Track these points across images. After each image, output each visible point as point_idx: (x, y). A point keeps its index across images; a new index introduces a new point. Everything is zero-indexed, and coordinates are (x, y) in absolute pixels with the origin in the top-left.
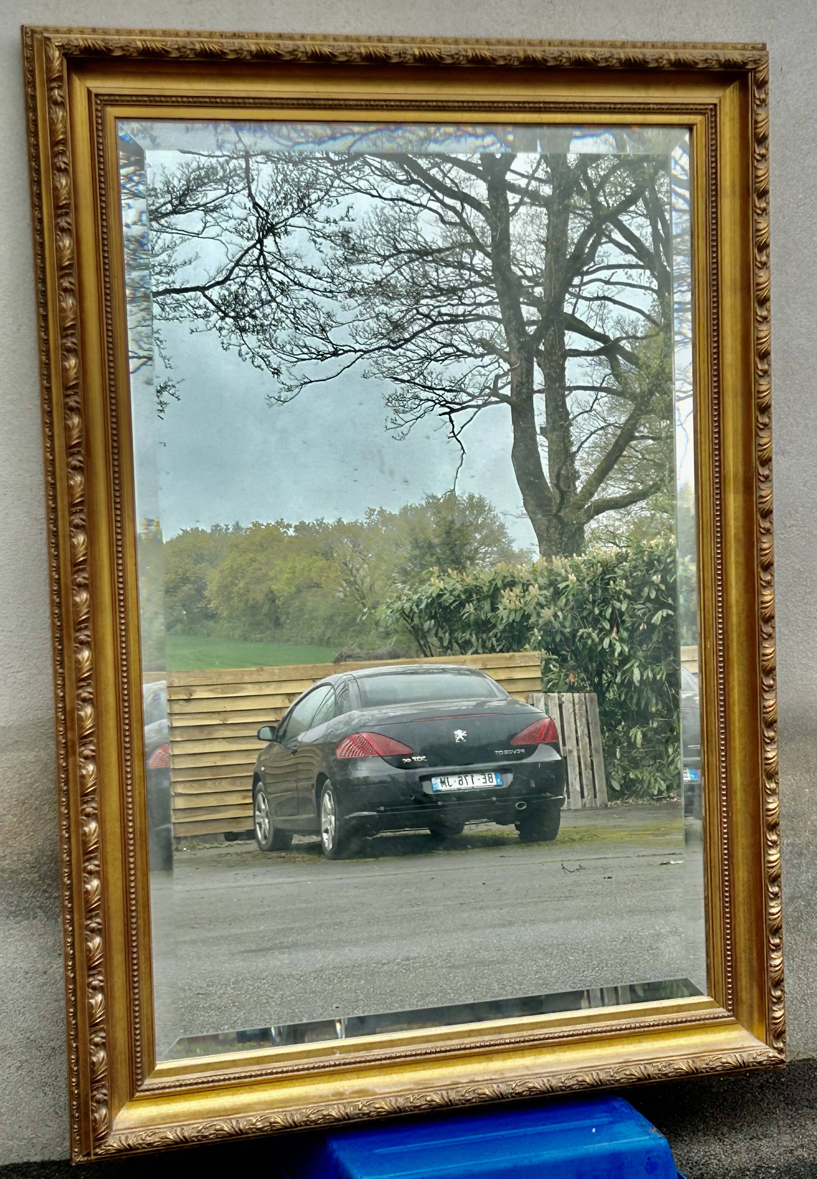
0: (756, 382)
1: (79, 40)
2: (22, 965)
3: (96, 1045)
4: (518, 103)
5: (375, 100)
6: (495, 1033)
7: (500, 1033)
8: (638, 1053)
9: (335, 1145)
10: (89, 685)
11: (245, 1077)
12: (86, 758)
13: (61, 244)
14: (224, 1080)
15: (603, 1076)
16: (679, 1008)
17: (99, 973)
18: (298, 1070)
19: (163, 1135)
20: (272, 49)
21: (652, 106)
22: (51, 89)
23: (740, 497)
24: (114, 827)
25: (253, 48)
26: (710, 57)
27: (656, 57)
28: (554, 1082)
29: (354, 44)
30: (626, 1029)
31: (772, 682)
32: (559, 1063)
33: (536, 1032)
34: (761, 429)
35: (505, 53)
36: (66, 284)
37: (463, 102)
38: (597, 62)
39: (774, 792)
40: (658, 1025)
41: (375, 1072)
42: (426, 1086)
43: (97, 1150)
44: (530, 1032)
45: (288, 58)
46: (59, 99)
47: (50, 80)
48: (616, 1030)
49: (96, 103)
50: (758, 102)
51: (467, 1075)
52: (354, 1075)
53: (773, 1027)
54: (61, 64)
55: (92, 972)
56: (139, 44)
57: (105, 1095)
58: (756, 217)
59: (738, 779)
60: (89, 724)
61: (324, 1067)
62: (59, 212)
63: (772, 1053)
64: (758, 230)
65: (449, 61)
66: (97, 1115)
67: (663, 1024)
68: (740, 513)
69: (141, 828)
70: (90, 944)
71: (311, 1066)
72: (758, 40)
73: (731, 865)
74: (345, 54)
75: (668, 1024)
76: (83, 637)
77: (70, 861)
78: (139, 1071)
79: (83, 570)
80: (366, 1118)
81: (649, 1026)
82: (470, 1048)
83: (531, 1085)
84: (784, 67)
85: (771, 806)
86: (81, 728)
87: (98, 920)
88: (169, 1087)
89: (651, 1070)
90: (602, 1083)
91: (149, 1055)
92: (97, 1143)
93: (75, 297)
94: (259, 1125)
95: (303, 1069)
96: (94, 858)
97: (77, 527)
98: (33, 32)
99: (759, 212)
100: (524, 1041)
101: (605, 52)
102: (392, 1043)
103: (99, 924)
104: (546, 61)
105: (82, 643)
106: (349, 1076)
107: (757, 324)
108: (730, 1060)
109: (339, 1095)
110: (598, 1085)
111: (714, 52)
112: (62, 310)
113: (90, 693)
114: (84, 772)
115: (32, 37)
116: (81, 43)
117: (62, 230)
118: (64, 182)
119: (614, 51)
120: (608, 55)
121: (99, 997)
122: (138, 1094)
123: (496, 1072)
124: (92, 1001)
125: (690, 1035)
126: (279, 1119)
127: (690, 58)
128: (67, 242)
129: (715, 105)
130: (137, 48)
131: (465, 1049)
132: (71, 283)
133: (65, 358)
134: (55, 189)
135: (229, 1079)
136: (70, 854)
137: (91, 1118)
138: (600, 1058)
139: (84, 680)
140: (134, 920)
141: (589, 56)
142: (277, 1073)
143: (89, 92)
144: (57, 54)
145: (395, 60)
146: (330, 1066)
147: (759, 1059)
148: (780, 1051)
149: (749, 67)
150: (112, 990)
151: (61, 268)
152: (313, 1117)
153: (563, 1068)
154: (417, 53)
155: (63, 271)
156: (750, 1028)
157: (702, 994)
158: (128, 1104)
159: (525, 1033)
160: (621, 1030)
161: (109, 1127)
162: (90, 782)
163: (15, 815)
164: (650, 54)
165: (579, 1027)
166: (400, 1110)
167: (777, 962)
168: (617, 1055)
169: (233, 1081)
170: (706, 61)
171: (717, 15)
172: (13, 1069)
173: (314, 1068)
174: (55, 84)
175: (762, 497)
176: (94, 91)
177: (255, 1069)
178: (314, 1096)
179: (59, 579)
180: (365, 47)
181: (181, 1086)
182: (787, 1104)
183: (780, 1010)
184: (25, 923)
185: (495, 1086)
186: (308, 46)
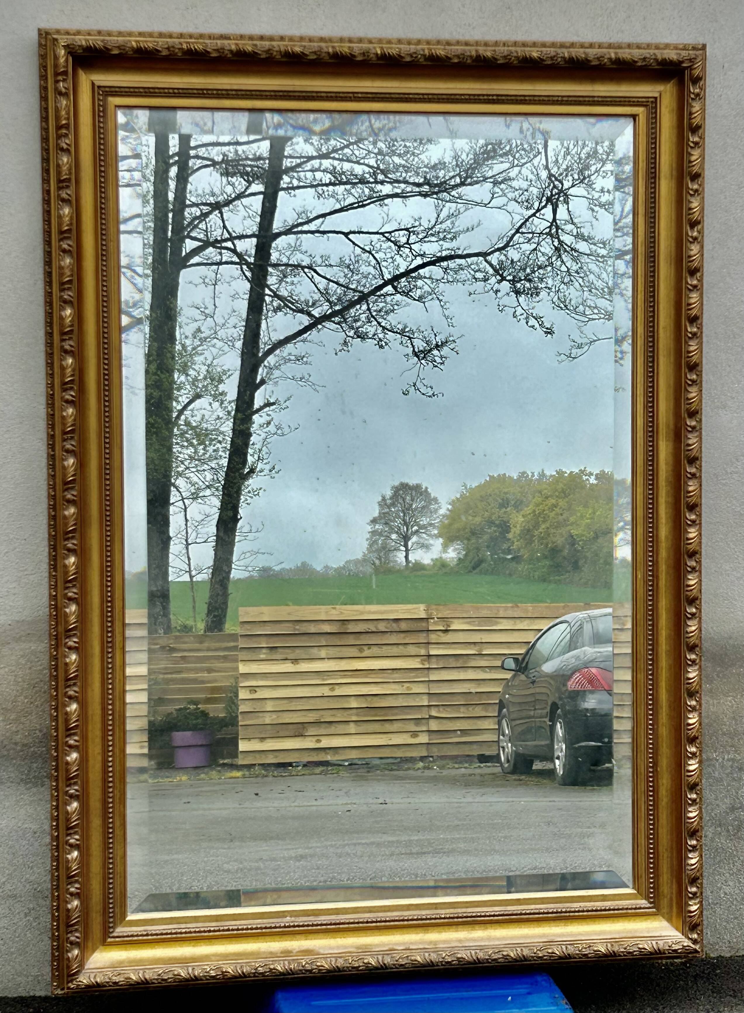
0: (686, 342)
1: (81, 40)
2: (31, 825)
3: (72, 894)
4: (474, 95)
5: (343, 93)
6: (431, 909)
7: (436, 909)
8: (562, 935)
9: (280, 996)
10: (74, 586)
11: (205, 932)
12: (70, 648)
13: (61, 212)
14: (186, 933)
15: (526, 952)
16: (604, 898)
17: (75, 833)
18: (252, 929)
19: (126, 976)
20: (249, 48)
21: (596, 99)
22: (57, 82)
23: (671, 445)
24: (95, 709)
25: (233, 47)
26: (648, 56)
27: (599, 55)
28: (481, 955)
29: (323, 45)
30: (552, 913)
31: (694, 610)
32: (489, 939)
33: (470, 910)
34: (689, 385)
35: (459, 52)
36: (65, 246)
37: (423, 94)
38: (543, 60)
39: (694, 709)
40: (583, 911)
41: (321, 935)
42: (366, 949)
43: (70, 984)
44: (464, 910)
45: (264, 56)
46: (64, 90)
47: (56, 74)
48: (544, 913)
49: (99, 94)
50: (692, 96)
51: (404, 944)
52: (303, 936)
53: (688, 919)
54: (67, 61)
55: (69, 832)
56: (134, 44)
57: (77, 937)
58: (689, 197)
59: (664, 696)
60: (73, 619)
61: (275, 927)
62: (61, 185)
63: (687, 943)
64: (690, 209)
65: (408, 59)
66: (70, 955)
67: (588, 911)
68: (671, 460)
69: (120, 712)
70: (69, 808)
71: (264, 926)
72: (701, 40)
73: (656, 772)
74: (315, 53)
75: (592, 911)
76: (70, 545)
77: (57, 736)
78: (111, 920)
79: (72, 488)
80: (308, 975)
81: (575, 912)
82: (408, 920)
83: (459, 956)
84: (726, 65)
85: (691, 721)
86: (67, 622)
87: (76, 788)
88: (137, 936)
89: (571, 950)
90: (525, 959)
91: (121, 906)
92: (70, 979)
93: (72, 257)
94: (213, 973)
95: (257, 928)
96: (74, 734)
97: (68, 451)
98: (47, 33)
99: (691, 192)
100: (457, 918)
101: (552, 51)
102: (337, 911)
103: (76, 790)
104: (496, 59)
105: (69, 550)
106: (298, 936)
107: (688, 292)
108: (646, 947)
109: (287, 953)
110: (522, 961)
111: (652, 52)
112: (61, 268)
113: (75, 593)
114: (68, 660)
115: (46, 38)
116: (84, 43)
117: (63, 200)
118: (65, 160)
119: (559, 51)
120: (553, 54)
121: (75, 854)
122: (109, 940)
123: (431, 942)
124: (69, 857)
125: (613, 922)
126: (230, 969)
127: (629, 57)
128: (67, 211)
129: (656, 98)
130: (132, 48)
131: (403, 920)
132: (69, 245)
133: (62, 309)
134: (58, 166)
135: (190, 932)
136: (57, 730)
137: (66, 957)
138: (525, 937)
139: (70, 581)
140: (111, 790)
141: (535, 55)
142: (233, 930)
143: (93, 84)
144: (63, 52)
145: (360, 58)
146: (280, 927)
147: (675, 947)
148: (695, 942)
149: (684, 65)
150: (88, 849)
151: (61, 232)
152: (261, 970)
153: (491, 943)
154: (379, 52)
155: (63, 235)
156: (669, 920)
157: (627, 887)
158: (101, 947)
159: (459, 910)
160: (548, 913)
161: (82, 965)
162: (73, 669)
163: (26, 697)
164: (592, 53)
165: (509, 908)
166: (338, 970)
167: (693, 861)
168: (544, 935)
169: (194, 935)
170: (644, 59)
171: (663, 19)
172: (22, 915)
173: (266, 928)
174: (60, 78)
175: (689, 445)
176: (97, 83)
177: (213, 925)
178: (264, 953)
179: (55, 495)
180: (333, 47)
181: (147, 935)
182: (713, 992)
183: (695, 904)
184: (34, 790)
185: (427, 954)
186: (282, 46)
